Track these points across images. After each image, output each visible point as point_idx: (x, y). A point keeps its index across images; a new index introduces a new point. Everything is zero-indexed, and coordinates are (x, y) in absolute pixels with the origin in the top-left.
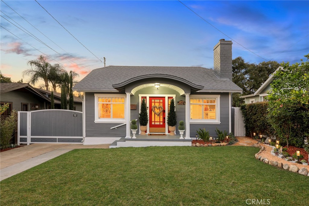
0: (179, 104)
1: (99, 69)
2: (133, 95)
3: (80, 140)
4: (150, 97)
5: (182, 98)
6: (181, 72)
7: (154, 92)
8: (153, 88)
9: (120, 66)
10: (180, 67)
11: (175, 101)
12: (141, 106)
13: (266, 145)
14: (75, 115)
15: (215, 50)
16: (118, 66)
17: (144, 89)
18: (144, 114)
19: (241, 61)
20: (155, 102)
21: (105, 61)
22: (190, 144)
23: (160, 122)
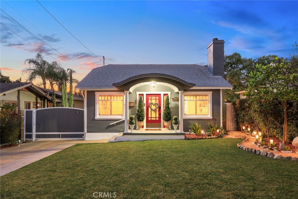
0: (174, 100)
1: (99, 68)
2: (131, 93)
3: (81, 136)
4: (147, 94)
5: (177, 95)
6: (176, 69)
7: (150, 90)
8: (150, 86)
9: (118, 65)
10: (175, 65)
11: (170, 98)
12: (138, 103)
13: (252, 137)
14: (78, 112)
15: (209, 49)
16: (117, 65)
17: (142, 86)
18: (141, 110)
19: (238, 56)
20: (151, 99)
21: (104, 60)
22: (183, 137)
23: (156, 117)
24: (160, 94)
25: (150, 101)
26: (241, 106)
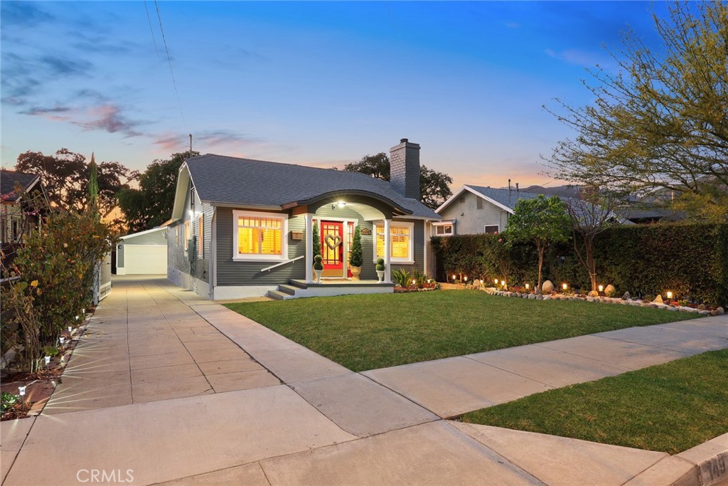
0: (362, 233)
4: (321, 221)
5: (367, 225)
20: (328, 229)
22: (391, 290)
23: (335, 260)
24: (342, 222)
25: (325, 232)
26: (451, 246)
